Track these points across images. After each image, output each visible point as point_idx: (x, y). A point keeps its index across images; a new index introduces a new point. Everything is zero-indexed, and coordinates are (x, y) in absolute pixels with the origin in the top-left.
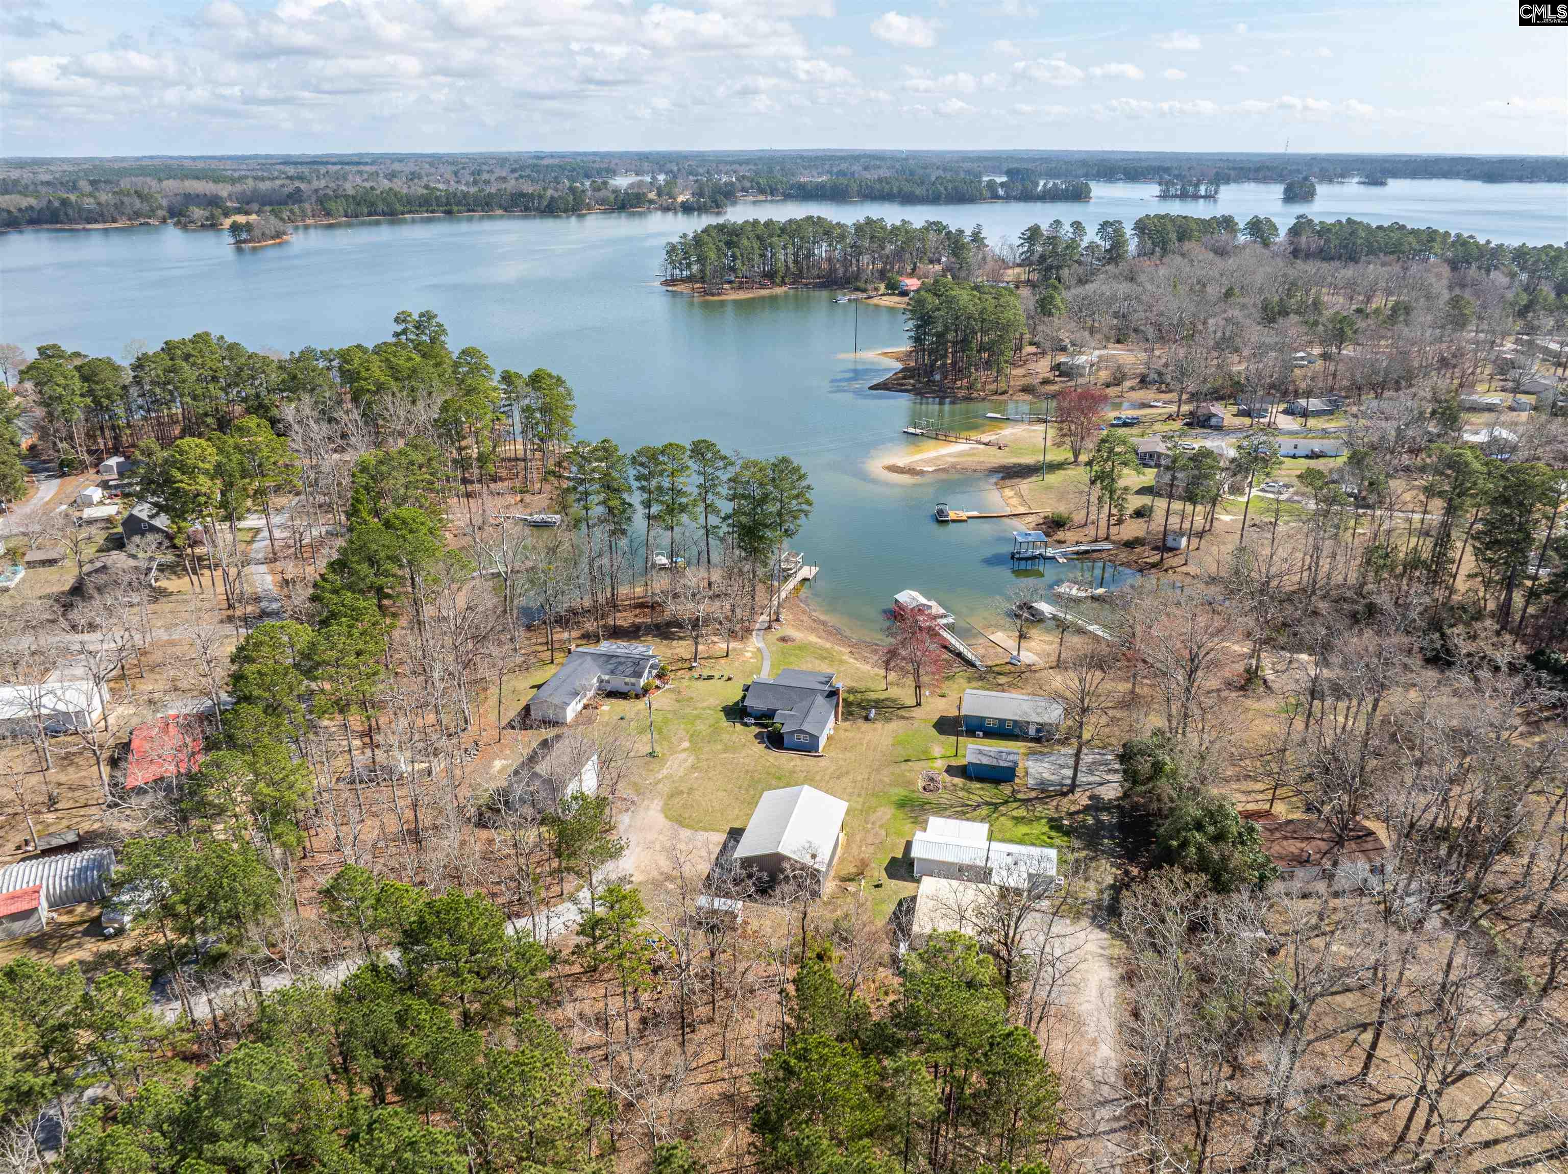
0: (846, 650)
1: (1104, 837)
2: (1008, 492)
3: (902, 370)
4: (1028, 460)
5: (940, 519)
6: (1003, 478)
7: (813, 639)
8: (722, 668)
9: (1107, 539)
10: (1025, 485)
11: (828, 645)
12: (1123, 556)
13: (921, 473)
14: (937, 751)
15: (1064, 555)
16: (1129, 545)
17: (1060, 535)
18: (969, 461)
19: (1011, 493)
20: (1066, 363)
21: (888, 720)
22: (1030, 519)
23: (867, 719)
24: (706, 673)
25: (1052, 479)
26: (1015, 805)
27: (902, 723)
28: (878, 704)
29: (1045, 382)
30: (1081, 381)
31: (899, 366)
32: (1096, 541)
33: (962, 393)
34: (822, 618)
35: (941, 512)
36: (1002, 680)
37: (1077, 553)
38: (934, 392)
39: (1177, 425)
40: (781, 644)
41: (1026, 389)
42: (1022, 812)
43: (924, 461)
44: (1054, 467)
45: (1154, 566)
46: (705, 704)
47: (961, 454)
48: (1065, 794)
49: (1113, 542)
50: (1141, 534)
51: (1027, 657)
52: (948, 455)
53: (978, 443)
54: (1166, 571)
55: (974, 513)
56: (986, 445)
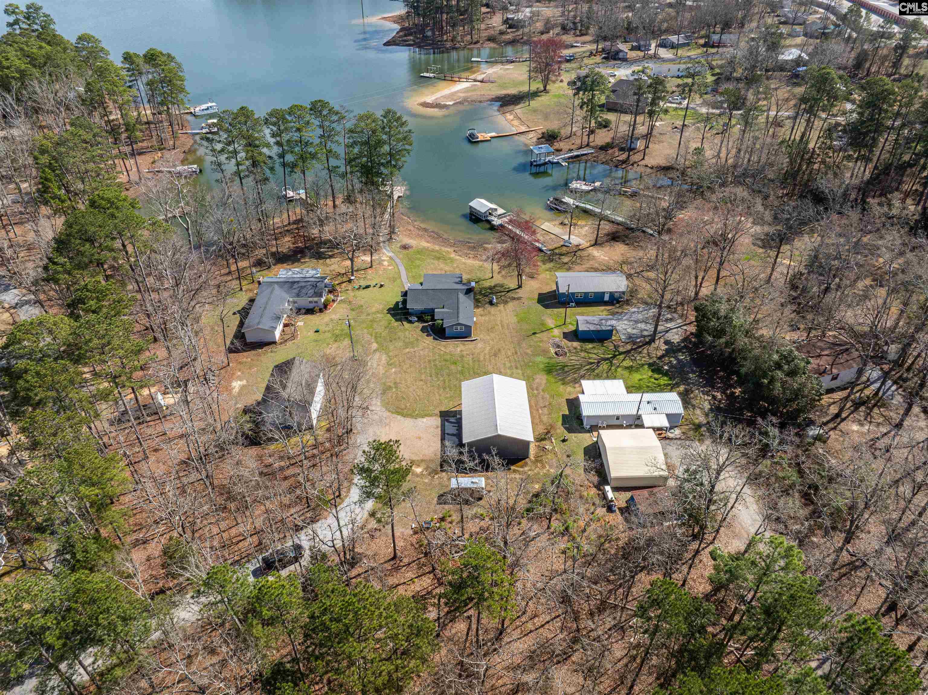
0: (450, 250)
1: (688, 373)
2: (510, 117)
3: (401, 30)
4: (513, 91)
5: (472, 140)
6: (501, 106)
7: (424, 244)
8: (372, 277)
9: (588, 145)
10: (519, 109)
11: (437, 248)
12: (602, 156)
13: (445, 106)
14: (550, 323)
15: (564, 159)
16: (604, 148)
17: (557, 145)
18: (474, 95)
19: (511, 117)
20: (512, 19)
21: (506, 302)
22: (531, 135)
23: (491, 303)
24: (363, 283)
25: (535, 103)
26: (622, 357)
27: (516, 302)
28: (493, 290)
29: (502, 33)
30: (526, 30)
31: (397, 27)
32: (581, 148)
33: (449, 45)
34: (423, 226)
35: (472, 136)
36: (566, 259)
37: (572, 157)
38: (430, 45)
39: (598, 59)
40: (405, 252)
41: (491, 39)
42: (627, 363)
43: (444, 97)
44: (535, 94)
45: (624, 162)
46: (374, 309)
47: (466, 90)
48: (649, 343)
49: (593, 148)
50: (608, 140)
51: (575, 240)
52: (458, 91)
53: (475, 81)
54: (632, 165)
55: (493, 134)
56: (482, 82)
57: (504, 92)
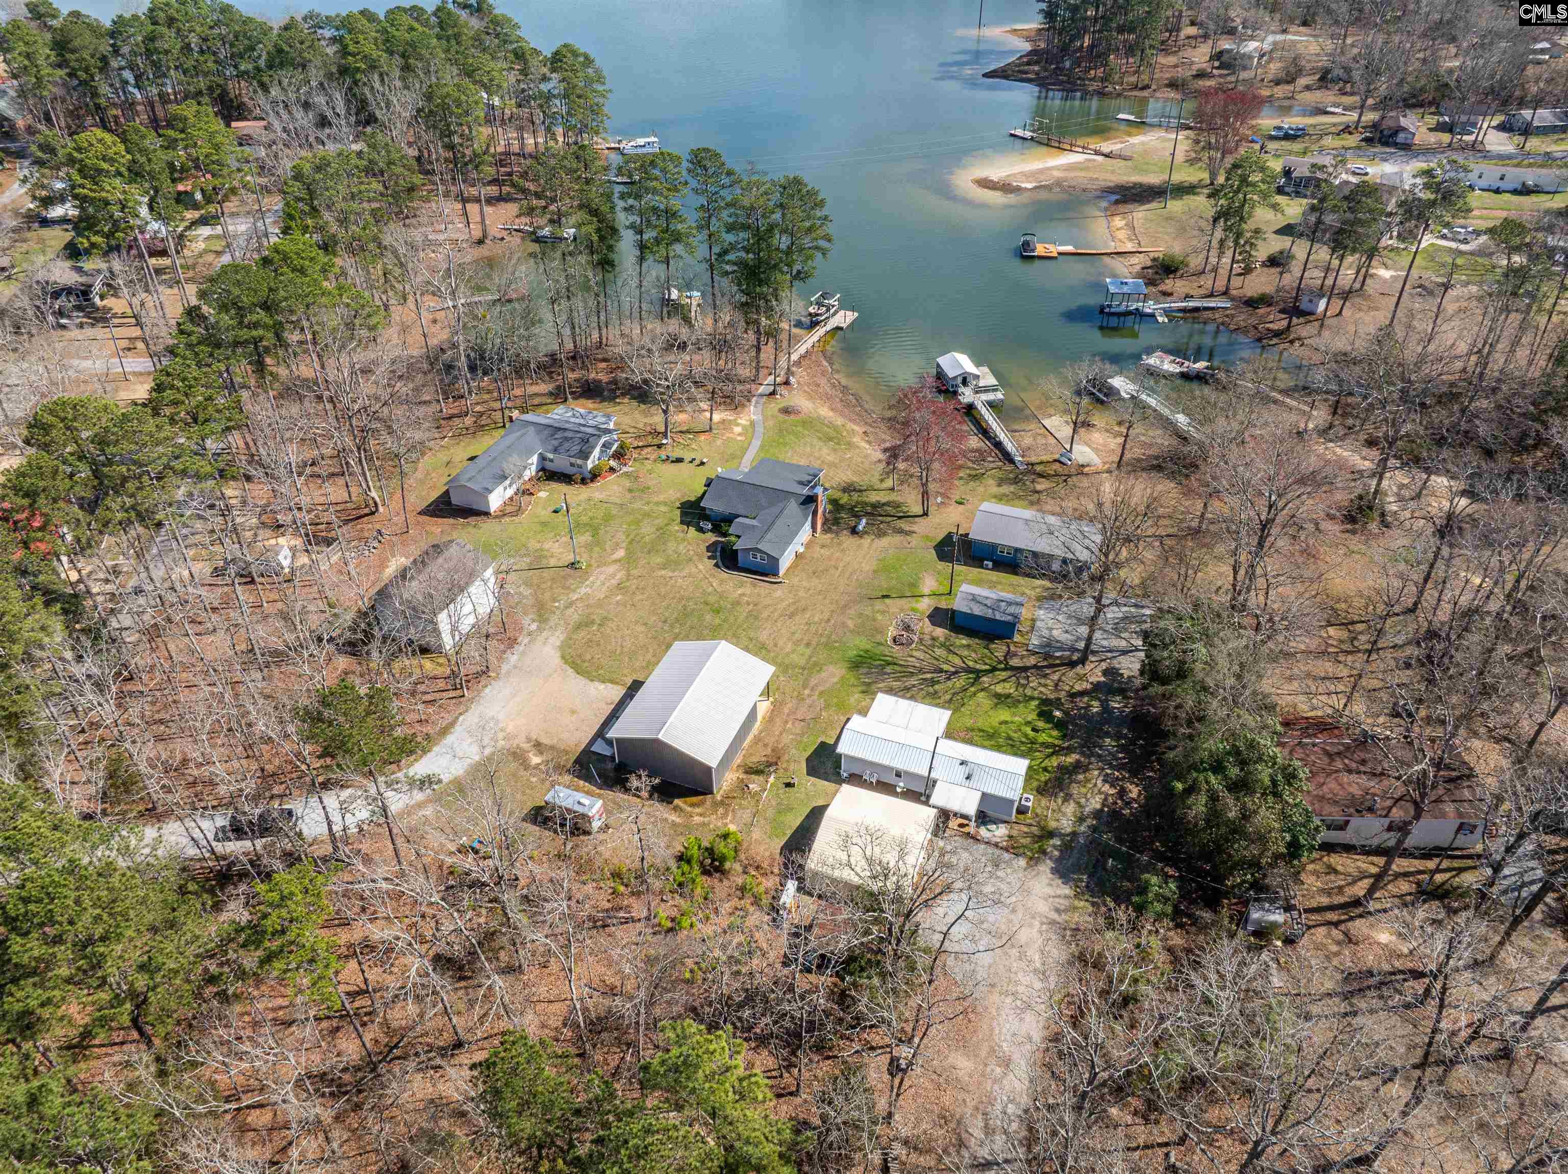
0: (859, 429)
1: (1107, 734)
2: (1118, 222)
3: (1030, 54)
4: (1153, 179)
5: (1025, 254)
6: (1117, 202)
7: (824, 412)
8: (700, 448)
9: (1225, 293)
10: (1140, 214)
11: (839, 421)
12: (1242, 318)
13: (1018, 189)
14: (929, 584)
15: (1167, 312)
16: (1252, 303)
17: (1169, 284)
18: (1080, 178)
19: (1121, 223)
20: (1229, 51)
21: (881, 534)
22: (1135, 260)
23: (854, 531)
24: (677, 453)
25: (1175, 206)
26: (1004, 674)
27: (898, 539)
28: (875, 511)
29: (1201, 75)
30: (1244, 75)
31: (1027, 47)
32: (1211, 295)
33: (1094, 86)
34: (844, 382)
35: (1026, 245)
36: (1042, 485)
37: (1184, 310)
38: (1061, 83)
39: (1352, 140)
40: (782, 417)
41: (1173, 84)
42: (1008, 688)
43: (1023, 174)
44: (1184, 190)
45: (1277, 334)
46: (662, 498)
47: (1071, 167)
48: (1072, 664)
49: (1233, 299)
50: (1269, 289)
51: (1082, 453)
52: (1056, 168)
53: (1097, 153)
54: (1292, 342)
55: (1069, 248)
56: (1106, 156)
57: (1136, 178)
